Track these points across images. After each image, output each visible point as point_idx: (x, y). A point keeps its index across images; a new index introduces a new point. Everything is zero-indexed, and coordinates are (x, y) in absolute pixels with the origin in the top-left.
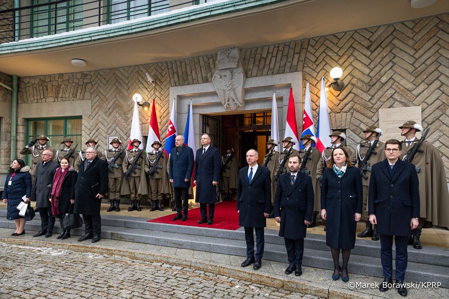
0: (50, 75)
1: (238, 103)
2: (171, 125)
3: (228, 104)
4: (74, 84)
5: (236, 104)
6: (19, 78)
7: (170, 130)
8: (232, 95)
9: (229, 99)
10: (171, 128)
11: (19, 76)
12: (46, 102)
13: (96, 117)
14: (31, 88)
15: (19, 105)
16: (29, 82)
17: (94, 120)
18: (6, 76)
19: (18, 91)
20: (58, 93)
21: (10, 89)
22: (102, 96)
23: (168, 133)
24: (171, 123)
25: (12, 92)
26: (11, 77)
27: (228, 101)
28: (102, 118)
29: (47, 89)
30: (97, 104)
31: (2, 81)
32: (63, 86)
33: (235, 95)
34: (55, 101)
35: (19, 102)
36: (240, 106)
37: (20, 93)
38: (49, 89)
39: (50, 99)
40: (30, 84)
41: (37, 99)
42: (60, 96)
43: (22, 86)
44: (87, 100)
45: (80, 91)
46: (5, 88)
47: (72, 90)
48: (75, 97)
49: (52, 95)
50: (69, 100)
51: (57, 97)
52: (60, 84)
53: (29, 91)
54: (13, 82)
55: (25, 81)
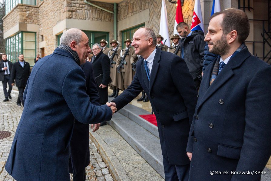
2: (195, 16)
6: (117, 5)
7: (194, 21)
10: (194, 19)
11: (117, 3)
12: (128, 17)
13: (152, 22)
14: (122, 9)
15: (118, 23)
16: (122, 6)
17: (151, 25)
18: (110, 5)
19: (117, 13)
20: (133, 9)
22: (154, 3)
23: (192, 24)
25: (114, 15)
26: (113, 4)
28: (155, 21)
29: (128, 8)
30: (152, 11)
31: (108, 9)
32: (135, 3)
34: (132, 15)
35: (118, 21)
37: (118, 14)
38: (129, 7)
39: (130, 15)
40: (122, 7)
41: (125, 16)
42: (134, 11)
43: (119, 9)
44: (147, 10)
45: (143, 3)
46: (110, 13)
47: (139, 4)
48: (141, 9)
49: (131, 11)
50: (138, 12)
51: (133, 12)
52: (134, 1)
53: (122, 11)
54: (114, 8)
55: (120, 5)
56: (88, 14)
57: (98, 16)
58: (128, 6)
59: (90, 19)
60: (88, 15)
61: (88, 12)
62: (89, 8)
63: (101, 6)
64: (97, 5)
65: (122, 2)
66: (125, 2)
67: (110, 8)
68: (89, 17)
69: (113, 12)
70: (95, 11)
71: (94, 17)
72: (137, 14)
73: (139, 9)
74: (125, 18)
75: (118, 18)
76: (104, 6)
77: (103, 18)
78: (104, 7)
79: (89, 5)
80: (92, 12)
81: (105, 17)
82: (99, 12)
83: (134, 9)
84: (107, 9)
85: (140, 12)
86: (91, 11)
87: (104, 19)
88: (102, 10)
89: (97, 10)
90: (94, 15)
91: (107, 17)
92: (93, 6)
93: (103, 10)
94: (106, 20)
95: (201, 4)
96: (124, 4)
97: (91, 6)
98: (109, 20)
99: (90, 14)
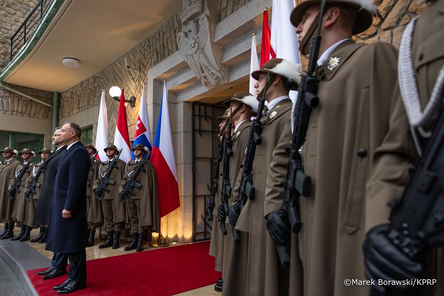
0: (76, 86)
1: (213, 71)
2: (139, 122)
3: (205, 77)
4: (89, 91)
5: (212, 73)
6: (59, 95)
7: (138, 128)
8: (203, 60)
9: (201, 68)
10: (139, 125)
11: (60, 92)
12: (73, 114)
14: (66, 102)
15: (59, 121)
18: (47, 93)
19: (59, 107)
21: (50, 106)
24: (139, 119)
25: (53, 109)
26: (52, 93)
27: (203, 72)
29: (73, 101)
31: (44, 99)
32: (82, 95)
33: (206, 57)
34: (77, 112)
35: (60, 118)
36: (219, 75)
37: (60, 109)
38: (75, 100)
39: (75, 111)
40: (66, 98)
41: (69, 113)
42: (80, 106)
43: (62, 102)
44: (96, 106)
45: (92, 97)
46: (46, 106)
47: (87, 97)
48: (88, 105)
49: (76, 106)
50: (85, 109)
51: (79, 108)
52: (81, 93)
53: (65, 105)
54: (53, 99)
55: (63, 95)
56: (5, 104)
57: (24, 110)
58: (73, 98)
59: (7, 113)
60: (5, 106)
61: (5, 101)
62: (8, 95)
63: (30, 94)
64: (21, 91)
65: (66, 92)
66: (70, 93)
67: (48, 98)
68: (5, 109)
69: (52, 105)
70: (19, 101)
71: (16, 109)
72: (84, 112)
73: (86, 104)
74: (69, 116)
75: (60, 115)
76: (35, 94)
77: (32, 113)
78: (36, 97)
79: (8, 90)
80: (13, 102)
81: (36, 111)
82: (25, 102)
83: (80, 104)
84: (42, 100)
85: (88, 108)
86: (10, 100)
87: (35, 114)
88: (31, 100)
89: (22, 99)
90: (16, 106)
91: (41, 112)
92: (14, 93)
93: (34, 101)
94: (38, 116)
95: (148, 107)
96: (68, 95)
97: (10, 92)
98: (45, 116)
99: (8, 104)
